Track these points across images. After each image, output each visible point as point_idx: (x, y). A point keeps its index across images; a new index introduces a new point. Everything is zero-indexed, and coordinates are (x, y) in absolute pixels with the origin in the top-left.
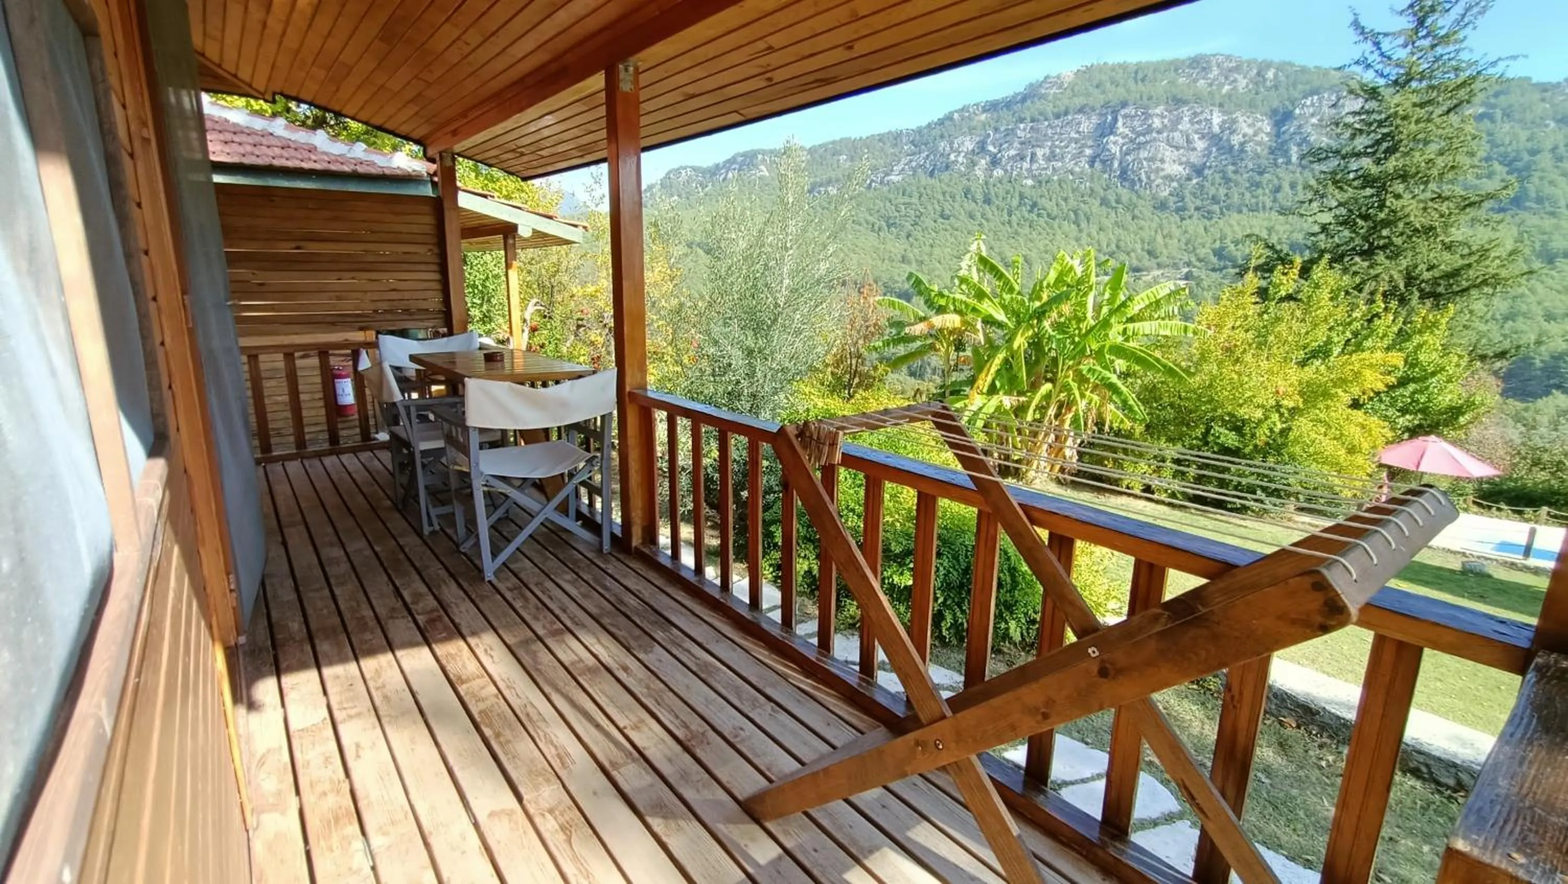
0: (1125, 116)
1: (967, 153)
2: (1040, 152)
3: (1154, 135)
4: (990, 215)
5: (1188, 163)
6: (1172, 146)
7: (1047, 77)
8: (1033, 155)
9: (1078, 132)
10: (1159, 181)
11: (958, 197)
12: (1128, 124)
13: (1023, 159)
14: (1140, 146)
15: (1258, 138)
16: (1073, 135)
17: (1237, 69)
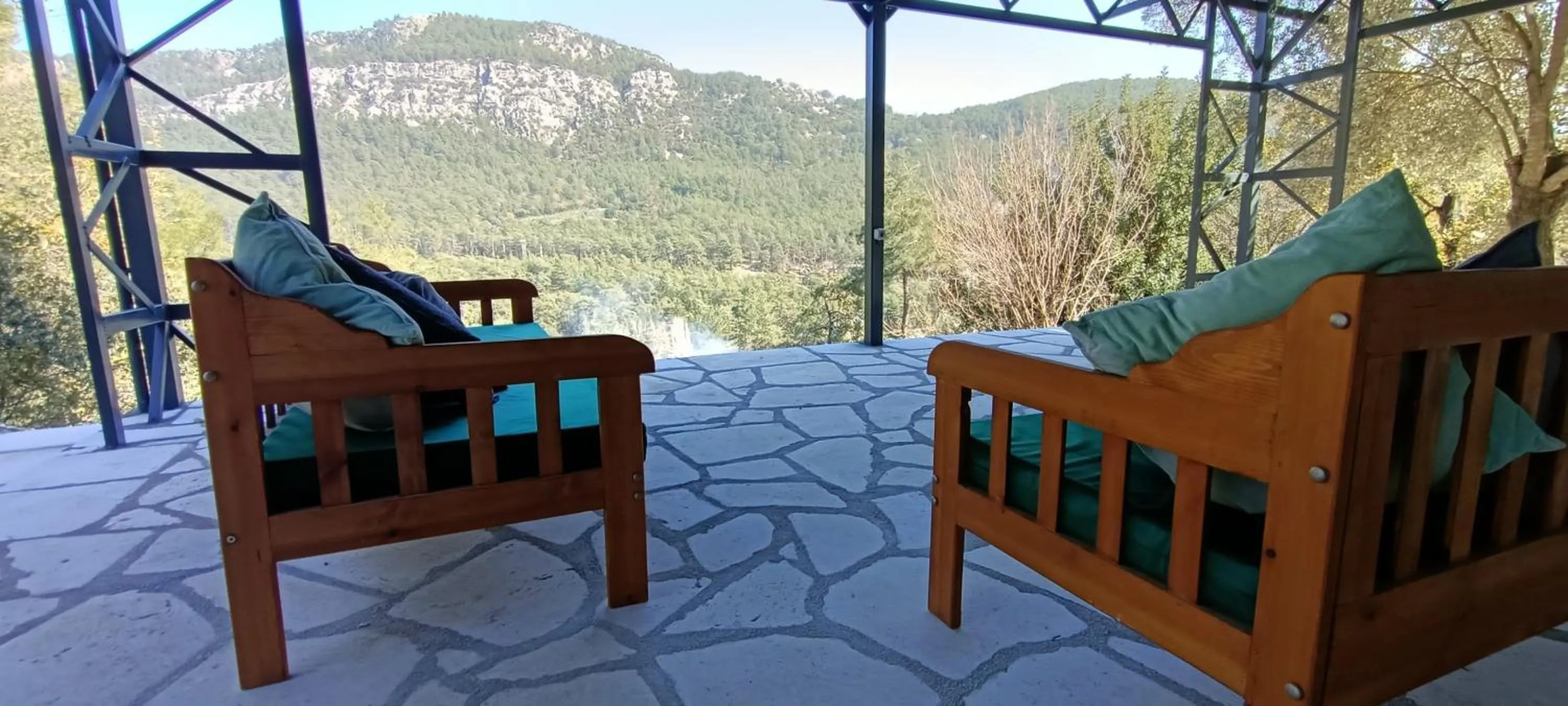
0: (497, 68)
1: (329, 87)
2: (418, 94)
3: (527, 88)
4: (381, 156)
5: (561, 117)
6: (545, 100)
7: (397, 17)
8: (411, 97)
9: (453, 77)
10: (542, 131)
11: (334, 135)
12: (501, 75)
13: (401, 98)
14: (518, 97)
15: (610, 100)
16: (448, 79)
17: (578, 39)
